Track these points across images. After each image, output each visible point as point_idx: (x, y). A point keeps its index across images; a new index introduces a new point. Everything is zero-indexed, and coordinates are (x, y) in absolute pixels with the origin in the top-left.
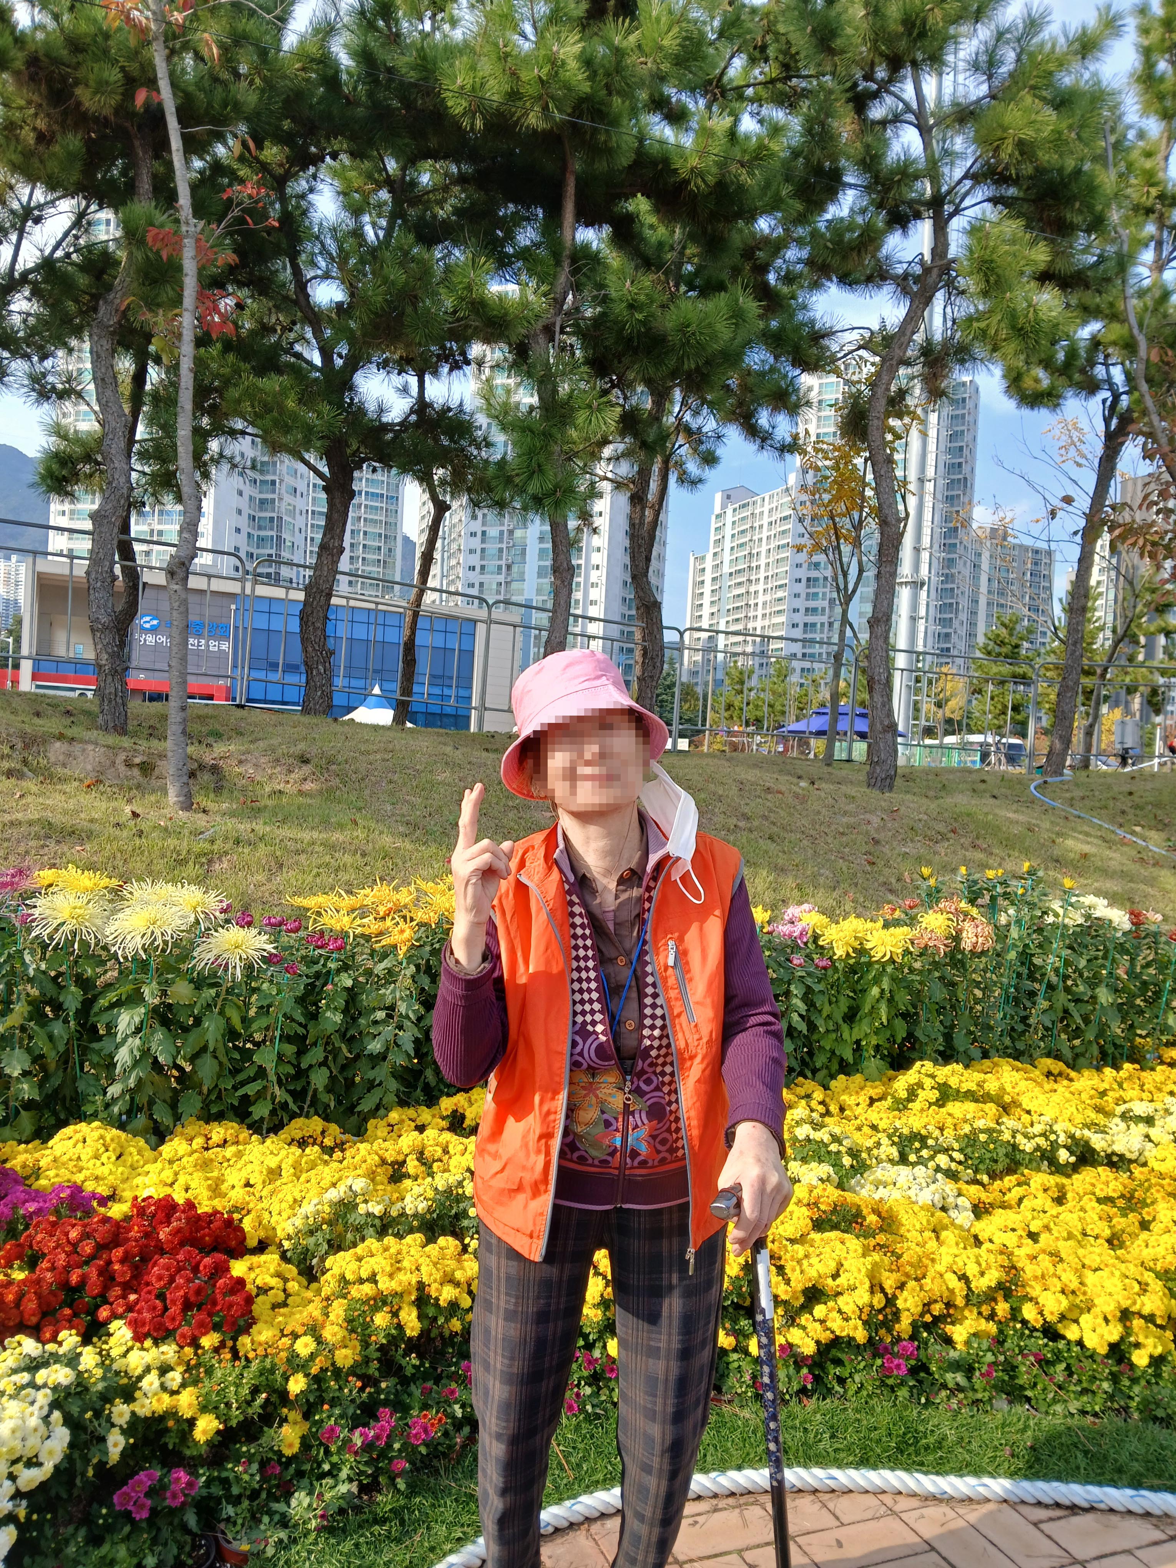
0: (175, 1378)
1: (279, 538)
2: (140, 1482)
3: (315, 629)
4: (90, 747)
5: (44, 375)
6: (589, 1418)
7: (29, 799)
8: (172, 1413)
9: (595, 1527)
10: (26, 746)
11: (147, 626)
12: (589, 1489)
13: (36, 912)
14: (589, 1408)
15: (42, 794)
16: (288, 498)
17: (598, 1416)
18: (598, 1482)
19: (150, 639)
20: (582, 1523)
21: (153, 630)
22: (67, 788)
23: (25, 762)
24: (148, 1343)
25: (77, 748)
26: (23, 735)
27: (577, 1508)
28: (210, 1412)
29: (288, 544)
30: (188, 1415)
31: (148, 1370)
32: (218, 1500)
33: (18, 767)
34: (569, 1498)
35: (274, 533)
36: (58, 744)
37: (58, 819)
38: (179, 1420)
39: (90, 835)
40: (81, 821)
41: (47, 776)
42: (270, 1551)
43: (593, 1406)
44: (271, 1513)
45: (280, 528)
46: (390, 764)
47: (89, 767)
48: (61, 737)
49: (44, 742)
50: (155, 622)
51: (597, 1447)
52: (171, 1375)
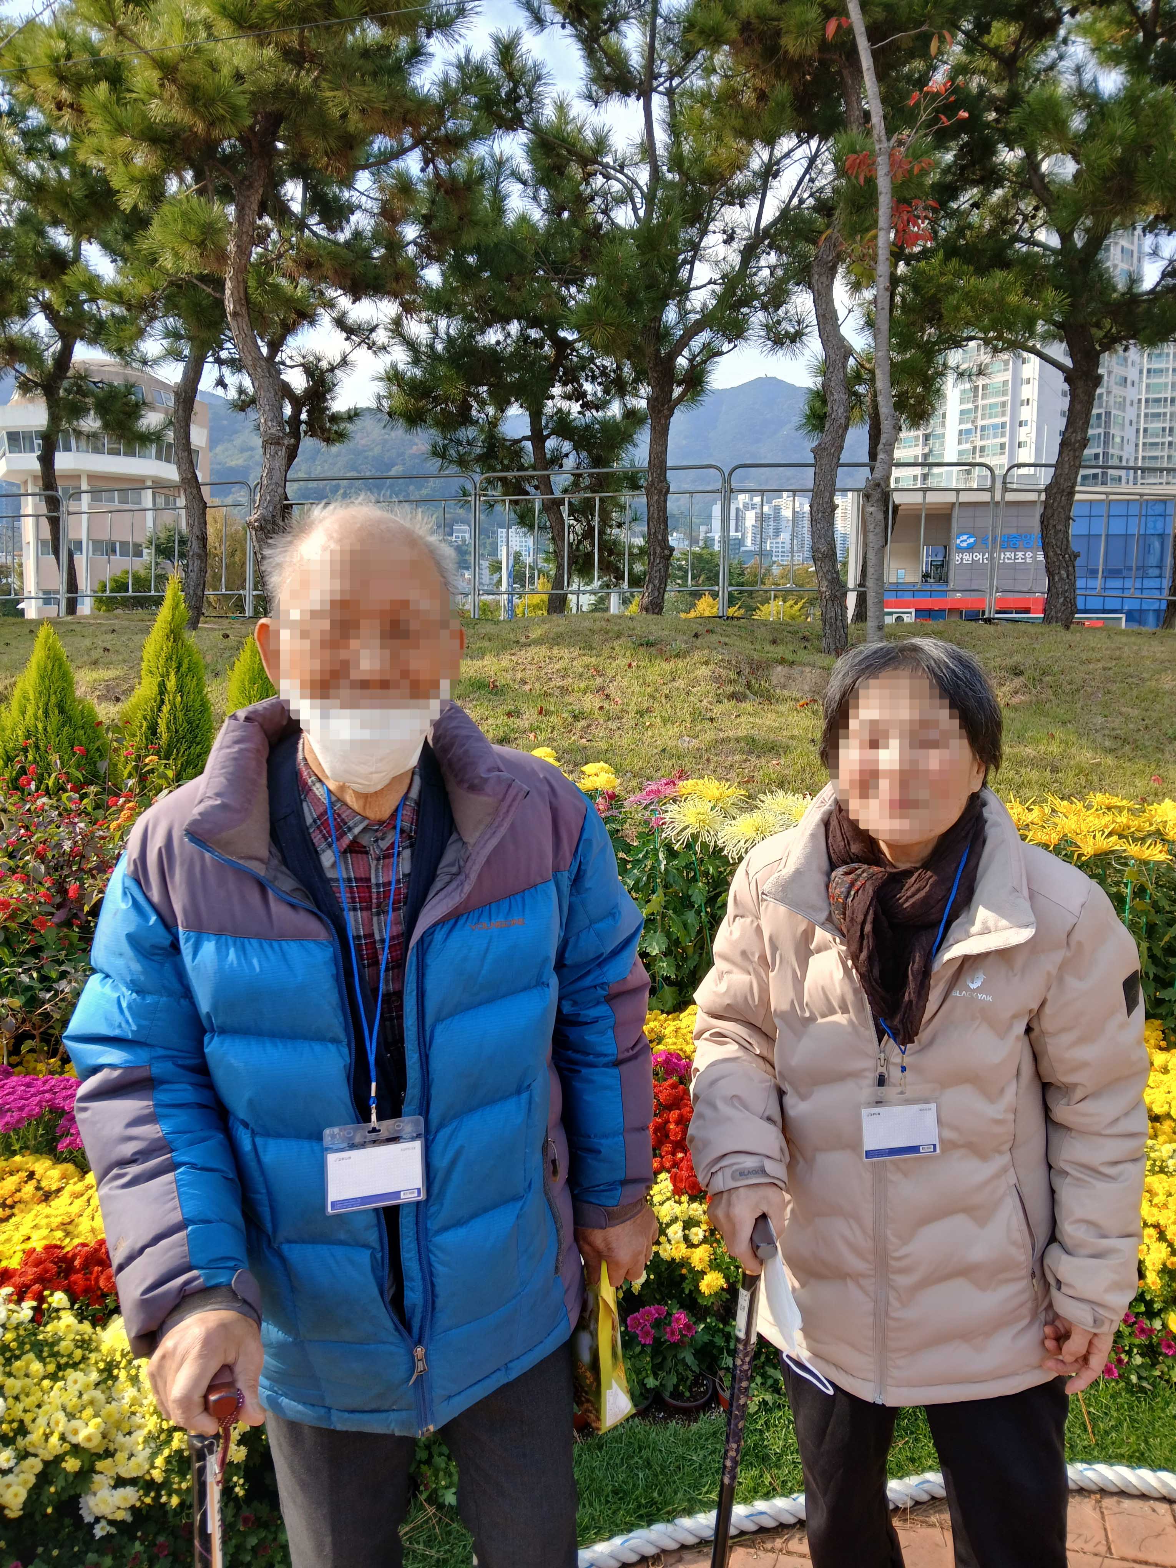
0: (697, 1234)
1: (1107, 434)
2: (649, 1313)
3: (1056, 533)
4: (808, 669)
5: (779, 322)
6: (1131, 1389)
7: (743, 719)
8: (685, 1263)
9: (1108, 1502)
10: (752, 672)
11: (964, 545)
12: (1110, 1460)
13: (667, 817)
14: (1134, 1378)
15: (755, 714)
16: (1117, 390)
17: (1143, 1390)
18: (1123, 1456)
19: (967, 558)
20: (1094, 1493)
21: (970, 549)
22: (783, 708)
23: (748, 686)
24: (685, 1198)
25: (797, 669)
26: (750, 662)
27: (1090, 1474)
28: (720, 1270)
29: (1118, 440)
30: (699, 1268)
31: (675, 1220)
32: (721, 1352)
33: (742, 690)
34: (1083, 1461)
35: (1101, 431)
36: (779, 668)
37: (760, 735)
38: (692, 1270)
39: (787, 750)
40: (782, 738)
41: (767, 697)
42: (753, 1408)
43: (1140, 1378)
44: (764, 1376)
45: (1107, 424)
46: (1111, 673)
47: (806, 688)
48: (782, 661)
49: (768, 666)
50: (972, 540)
51: (1133, 1420)
52: (694, 1230)
